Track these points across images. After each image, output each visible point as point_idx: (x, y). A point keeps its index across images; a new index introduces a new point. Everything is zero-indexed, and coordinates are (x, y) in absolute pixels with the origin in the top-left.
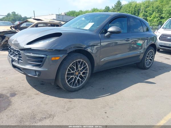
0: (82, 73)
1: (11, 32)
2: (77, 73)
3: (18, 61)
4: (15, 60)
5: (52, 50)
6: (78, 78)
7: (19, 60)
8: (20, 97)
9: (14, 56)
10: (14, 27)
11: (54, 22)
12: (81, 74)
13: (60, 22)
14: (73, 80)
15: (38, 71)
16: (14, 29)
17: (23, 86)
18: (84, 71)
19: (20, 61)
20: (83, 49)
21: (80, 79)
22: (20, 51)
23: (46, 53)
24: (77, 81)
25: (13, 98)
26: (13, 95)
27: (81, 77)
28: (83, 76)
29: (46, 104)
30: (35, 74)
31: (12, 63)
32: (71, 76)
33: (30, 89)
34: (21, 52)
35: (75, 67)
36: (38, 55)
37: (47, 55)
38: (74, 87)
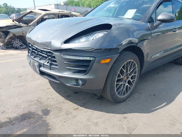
0: (130, 77)
1: (16, 27)
2: (126, 78)
3: (50, 67)
4: (44, 64)
5: (101, 49)
6: (126, 85)
7: (51, 64)
8: (56, 115)
9: (40, 59)
10: (16, 20)
11: (64, 12)
12: (130, 79)
13: (71, 12)
14: (122, 88)
15: (81, 79)
16: (17, 23)
17: (53, 98)
18: (133, 75)
19: (53, 66)
20: (135, 45)
21: (129, 86)
22: (54, 53)
23: (93, 55)
24: (125, 89)
25: (48, 117)
26: (46, 112)
27: (129, 82)
28: (131, 81)
29: (96, 124)
30: (75, 84)
31: (39, 69)
32: (121, 83)
33: (64, 102)
34: (56, 54)
35: (125, 71)
36: (78, 58)
37: (95, 57)
38: (122, 97)
